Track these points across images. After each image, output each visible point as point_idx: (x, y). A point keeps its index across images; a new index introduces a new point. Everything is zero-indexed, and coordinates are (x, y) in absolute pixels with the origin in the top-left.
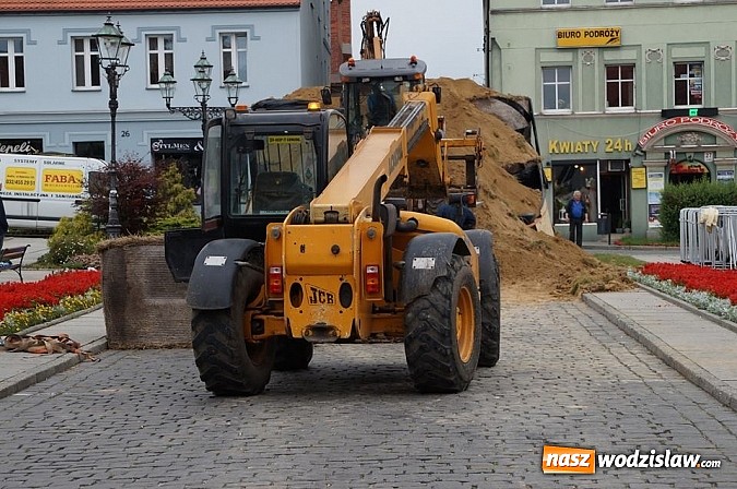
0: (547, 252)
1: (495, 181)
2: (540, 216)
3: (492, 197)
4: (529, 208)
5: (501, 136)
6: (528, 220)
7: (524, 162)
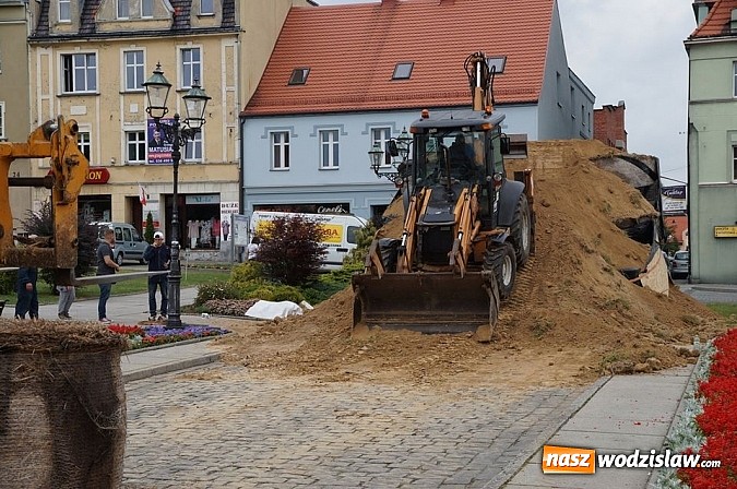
0: (624, 311)
1: (599, 236)
2: (646, 271)
3: (588, 252)
4: (634, 262)
5: (617, 192)
6: (631, 275)
7: (636, 217)
